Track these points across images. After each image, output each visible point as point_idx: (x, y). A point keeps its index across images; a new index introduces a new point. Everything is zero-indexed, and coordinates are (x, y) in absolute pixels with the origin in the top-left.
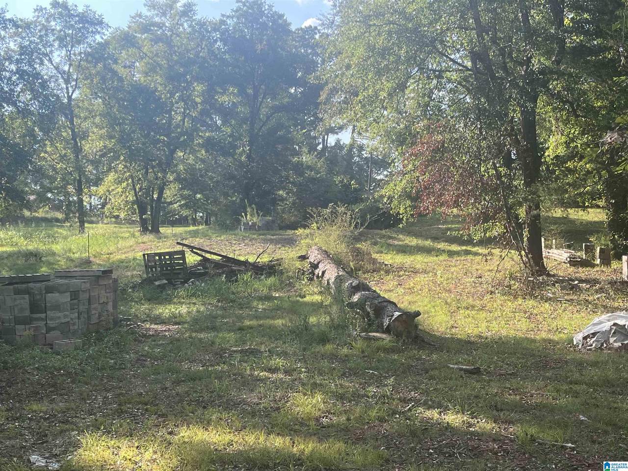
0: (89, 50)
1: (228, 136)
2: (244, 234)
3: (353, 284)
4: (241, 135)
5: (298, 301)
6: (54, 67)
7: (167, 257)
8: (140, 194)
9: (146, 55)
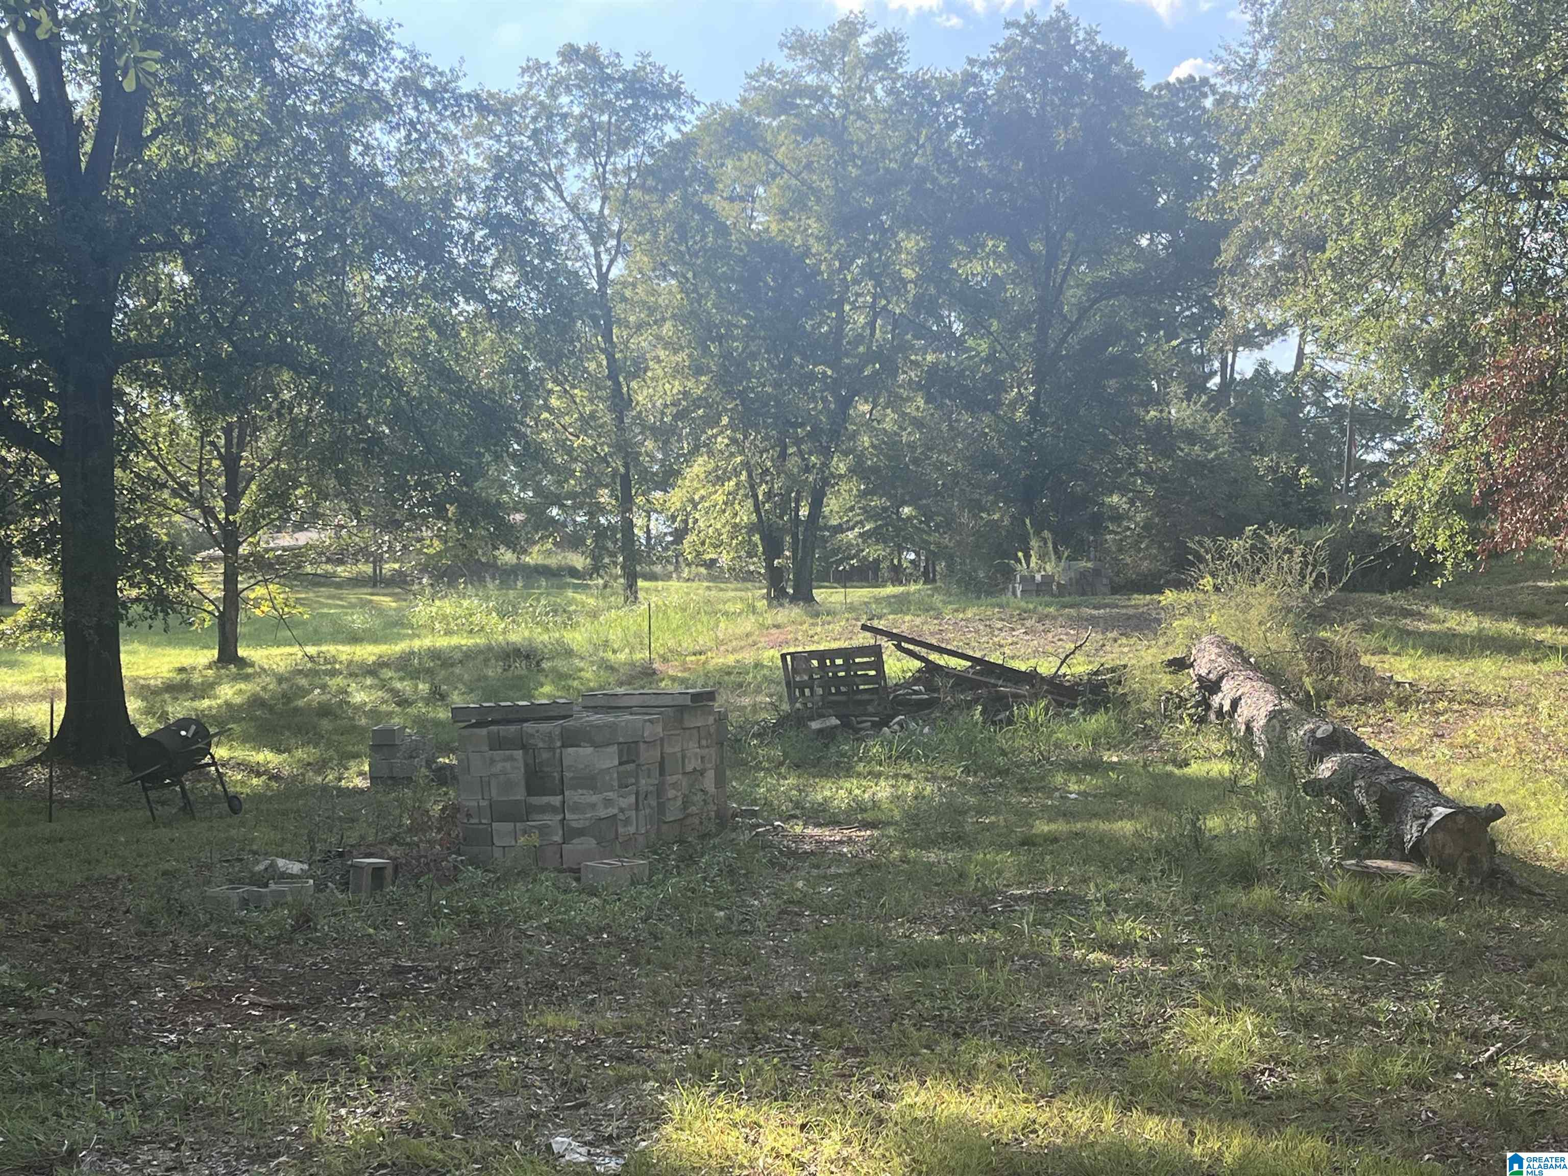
0: (648, 160)
1: (982, 360)
2: (1023, 604)
3: (1319, 734)
4: (1015, 357)
5: (1170, 775)
6: (568, 204)
7: (839, 662)
8: (767, 506)
9: (783, 167)
